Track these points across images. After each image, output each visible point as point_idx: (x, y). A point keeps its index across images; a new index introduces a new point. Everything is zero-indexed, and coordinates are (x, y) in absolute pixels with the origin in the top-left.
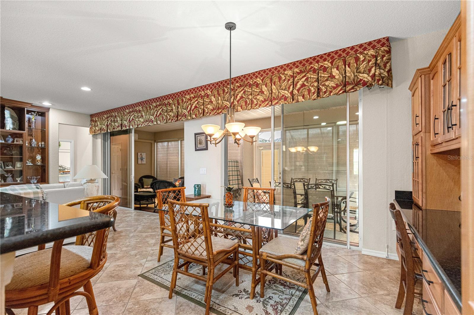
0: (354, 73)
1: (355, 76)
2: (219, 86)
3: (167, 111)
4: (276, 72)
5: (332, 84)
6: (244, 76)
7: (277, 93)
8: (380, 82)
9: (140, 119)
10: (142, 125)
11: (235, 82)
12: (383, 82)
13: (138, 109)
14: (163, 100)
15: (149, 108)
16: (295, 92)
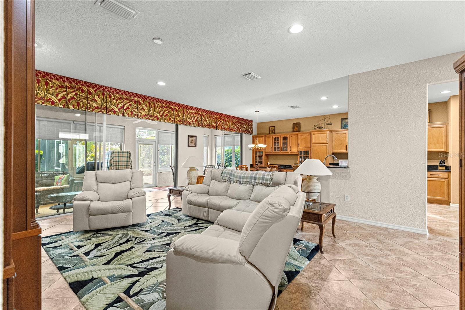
1: (248, 129)
2: (210, 113)
4: (231, 118)
6: (221, 114)
11: (217, 115)
13: (136, 99)
14: (170, 104)
15: (153, 105)
16: (236, 129)
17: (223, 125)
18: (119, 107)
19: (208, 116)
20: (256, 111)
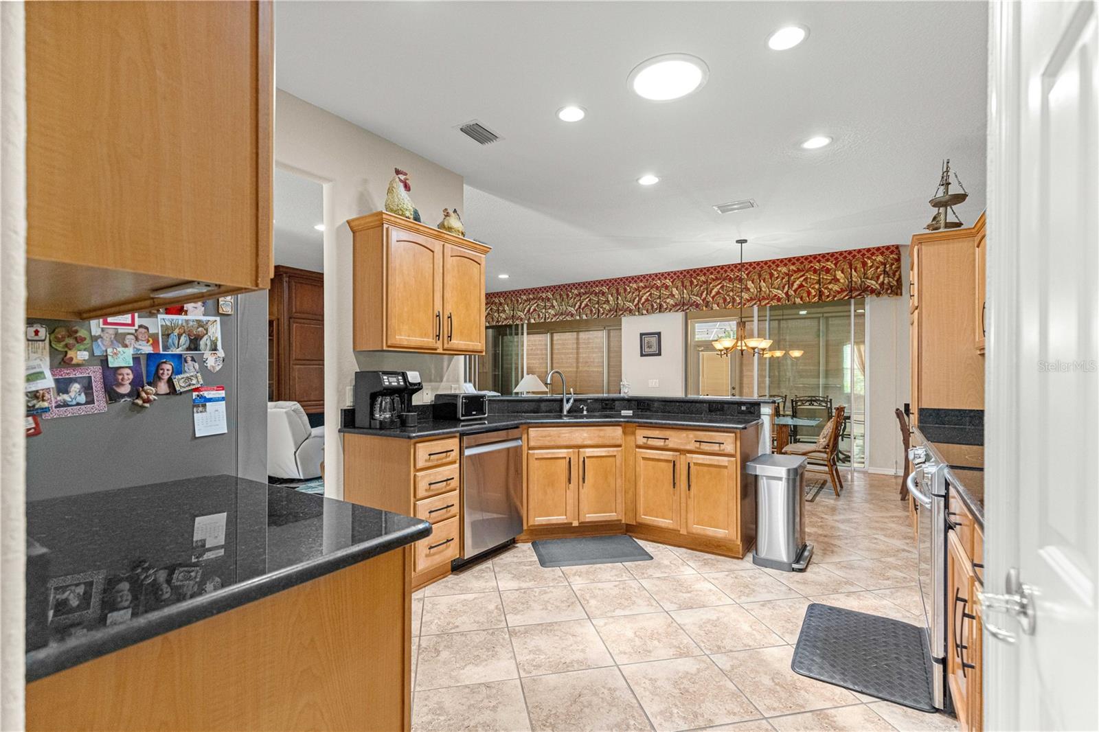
0: (861, 279)
1: (862, 282)
2: (685, 276)
3: (598, 303)
4: (766, 267)
5: (836, 288)
6: (722, 267)
7: (768, 292)
8: (889, 291)
9: (550, 311)
10: (552, 319)
11: (708, 273)
12: (892, 291)
13: (544, 295)
14: (592, 286)
15: (565, 297)
16: (791, 292)
17: (731, 294)
18: (525, 312)
19: (680, 284)
20: (738, 242)
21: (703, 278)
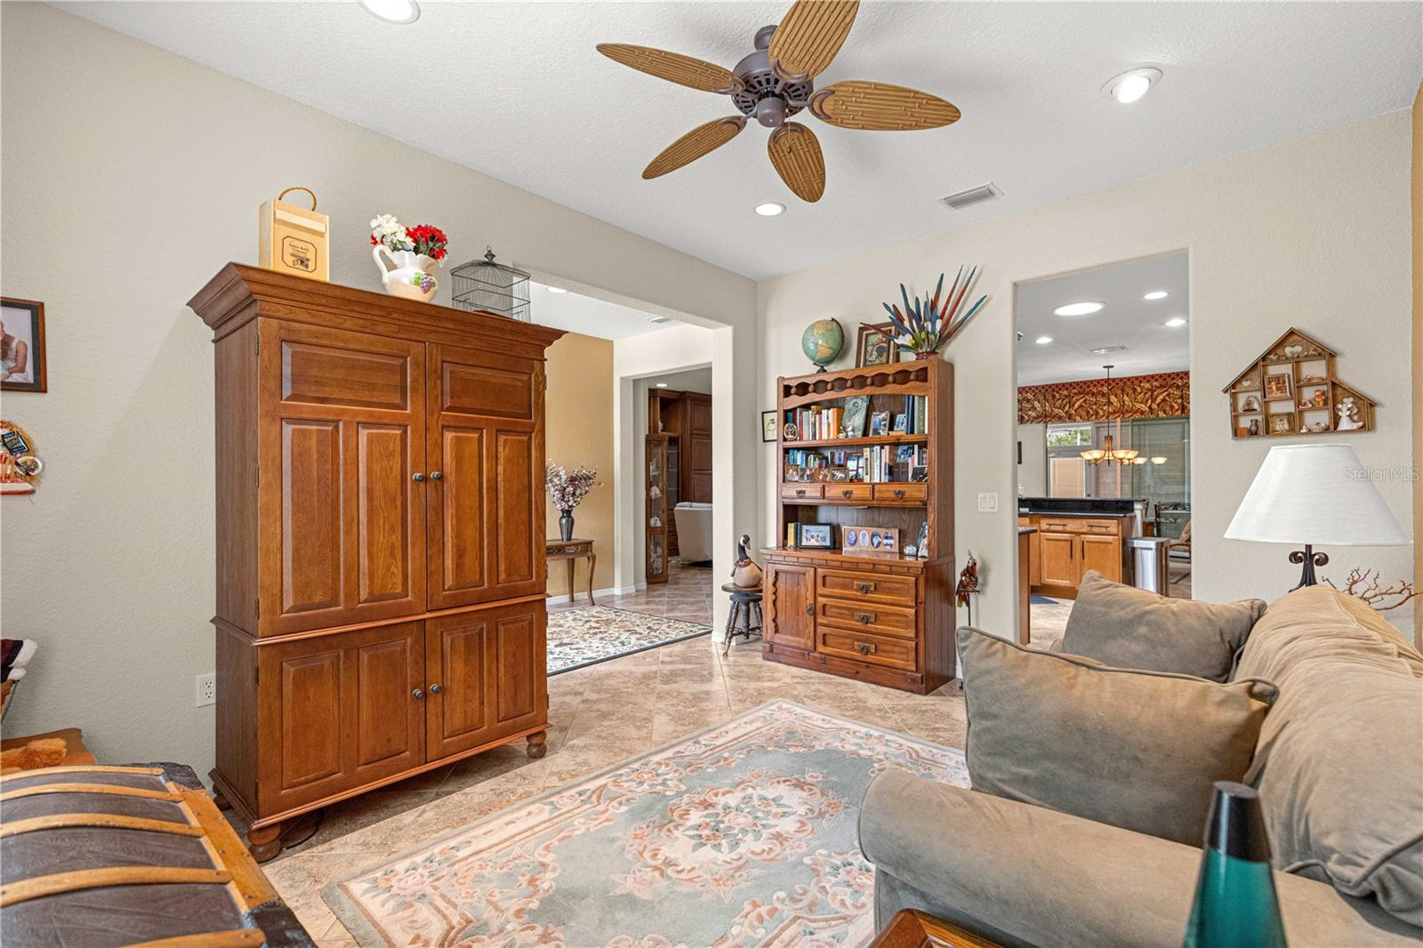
2: (1047, 390)
6: (1085, 382)
11: (1070, 388)
16: (1154, 406)
17: (1094, 407)
19: (1042, 398)
20: (1105, 367)
21: (1065, 393)
